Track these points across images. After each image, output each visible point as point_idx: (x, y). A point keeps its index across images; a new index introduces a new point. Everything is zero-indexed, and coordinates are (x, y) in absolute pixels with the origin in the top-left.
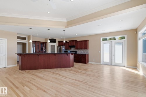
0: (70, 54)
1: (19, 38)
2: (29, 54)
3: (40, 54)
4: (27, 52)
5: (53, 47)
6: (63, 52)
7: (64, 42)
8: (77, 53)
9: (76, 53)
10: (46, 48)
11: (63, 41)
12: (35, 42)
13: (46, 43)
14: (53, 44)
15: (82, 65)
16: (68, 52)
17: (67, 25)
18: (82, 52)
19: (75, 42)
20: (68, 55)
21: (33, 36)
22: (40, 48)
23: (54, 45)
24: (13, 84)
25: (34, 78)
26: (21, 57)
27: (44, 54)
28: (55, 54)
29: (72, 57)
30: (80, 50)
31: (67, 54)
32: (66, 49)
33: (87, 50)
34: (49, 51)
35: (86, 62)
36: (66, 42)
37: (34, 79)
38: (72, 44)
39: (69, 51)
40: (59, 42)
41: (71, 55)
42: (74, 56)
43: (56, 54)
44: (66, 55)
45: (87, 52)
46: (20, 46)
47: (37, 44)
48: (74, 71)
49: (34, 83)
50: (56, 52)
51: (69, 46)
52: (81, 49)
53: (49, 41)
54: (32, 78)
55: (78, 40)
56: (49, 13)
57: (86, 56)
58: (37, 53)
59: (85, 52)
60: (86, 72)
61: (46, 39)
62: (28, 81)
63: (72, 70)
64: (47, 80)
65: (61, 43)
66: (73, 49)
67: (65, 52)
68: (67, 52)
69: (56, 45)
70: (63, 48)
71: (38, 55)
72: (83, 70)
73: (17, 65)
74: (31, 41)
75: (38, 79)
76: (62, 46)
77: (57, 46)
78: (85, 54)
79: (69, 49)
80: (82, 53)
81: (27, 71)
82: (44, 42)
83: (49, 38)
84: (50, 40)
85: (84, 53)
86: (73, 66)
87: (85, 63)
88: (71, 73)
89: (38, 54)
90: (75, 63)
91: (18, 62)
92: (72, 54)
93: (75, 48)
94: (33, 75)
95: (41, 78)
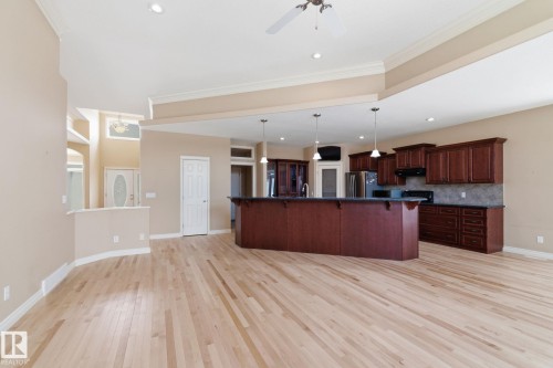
0: (400, 202)
1: (235, 153)
2: (260, 201)
3: (289, 201)
4: (254, 195)
5: (329, 176)
6: (369, 198)
7: (376, 154)
8: (436, 201)
9: (430, 200)
10: (305, 180)
11: (370, 153)
12: (275, 163)
13: (307, 162)
14: (330, 165)
15: (461, 258)
16: (389, 196)
17: (387, 88)
18: (464, 195)
19: (426, 153)
20: (392, 207)
21: (269, 143)
22: (288, 182)
23: (335, 170)
24: (224, 283)
25: (274, 277)
26: (239, 208)
27: (302, 201)
28: (338, 203)
29: (410, 217)
30: (454, 187)
31: (387, 204)
32: (381, 183)
33: (492, 190)
34: (318, 192)
35: (489, 245)
36: (380, 153)
37: (275, 281)
38: (407, 162)
39: (395, 192)
40: (353, 157)
41: (404, 208)
42: (420, 213)
43: (343, 201)
44: (382, 208)
45: (492, 198)
46: (238, 177)
47: (281, 169)
48: (423, 277)
49: (272, 292)
50: (341, 194)
51: (397, 173)
52: (455, 180)
53: (317, 156)
54: (267, 275)
55: (441, 142)
56: (317, 56)
57: (489, 214)
58: (280, 197)
59: (479, 198)
60: (490, 293)
61: (308, 151)
62: (259, 284)
63: (410, 273)
64: (313, 293)
65: (360, 161)
66: (414, 184)
67: (376, 194)
68: (386, 194)
69: (341, 167)
70: (370, 181)
71: (284, 203)
72: (473, 279)
73: (230, 231)
74: (264, 161)
75: (284, 283)
76: (363, 173)
77: (346, 174)
78: (479, 204)
79: (395, 184)
80: (461, 203)
81: (254, 250)
82: (302, 159)
83: (318, 143)
84: (320, 150)
85: (473, 203)
86: (413, 255)
87: (483, 249)
88: (407, 284)
89: (283, 201)
90: (423, 246)
91: (233, 221)
92: (411, 205)
93: (423, 180)
94: (271, 265)
95: (292, 279)
